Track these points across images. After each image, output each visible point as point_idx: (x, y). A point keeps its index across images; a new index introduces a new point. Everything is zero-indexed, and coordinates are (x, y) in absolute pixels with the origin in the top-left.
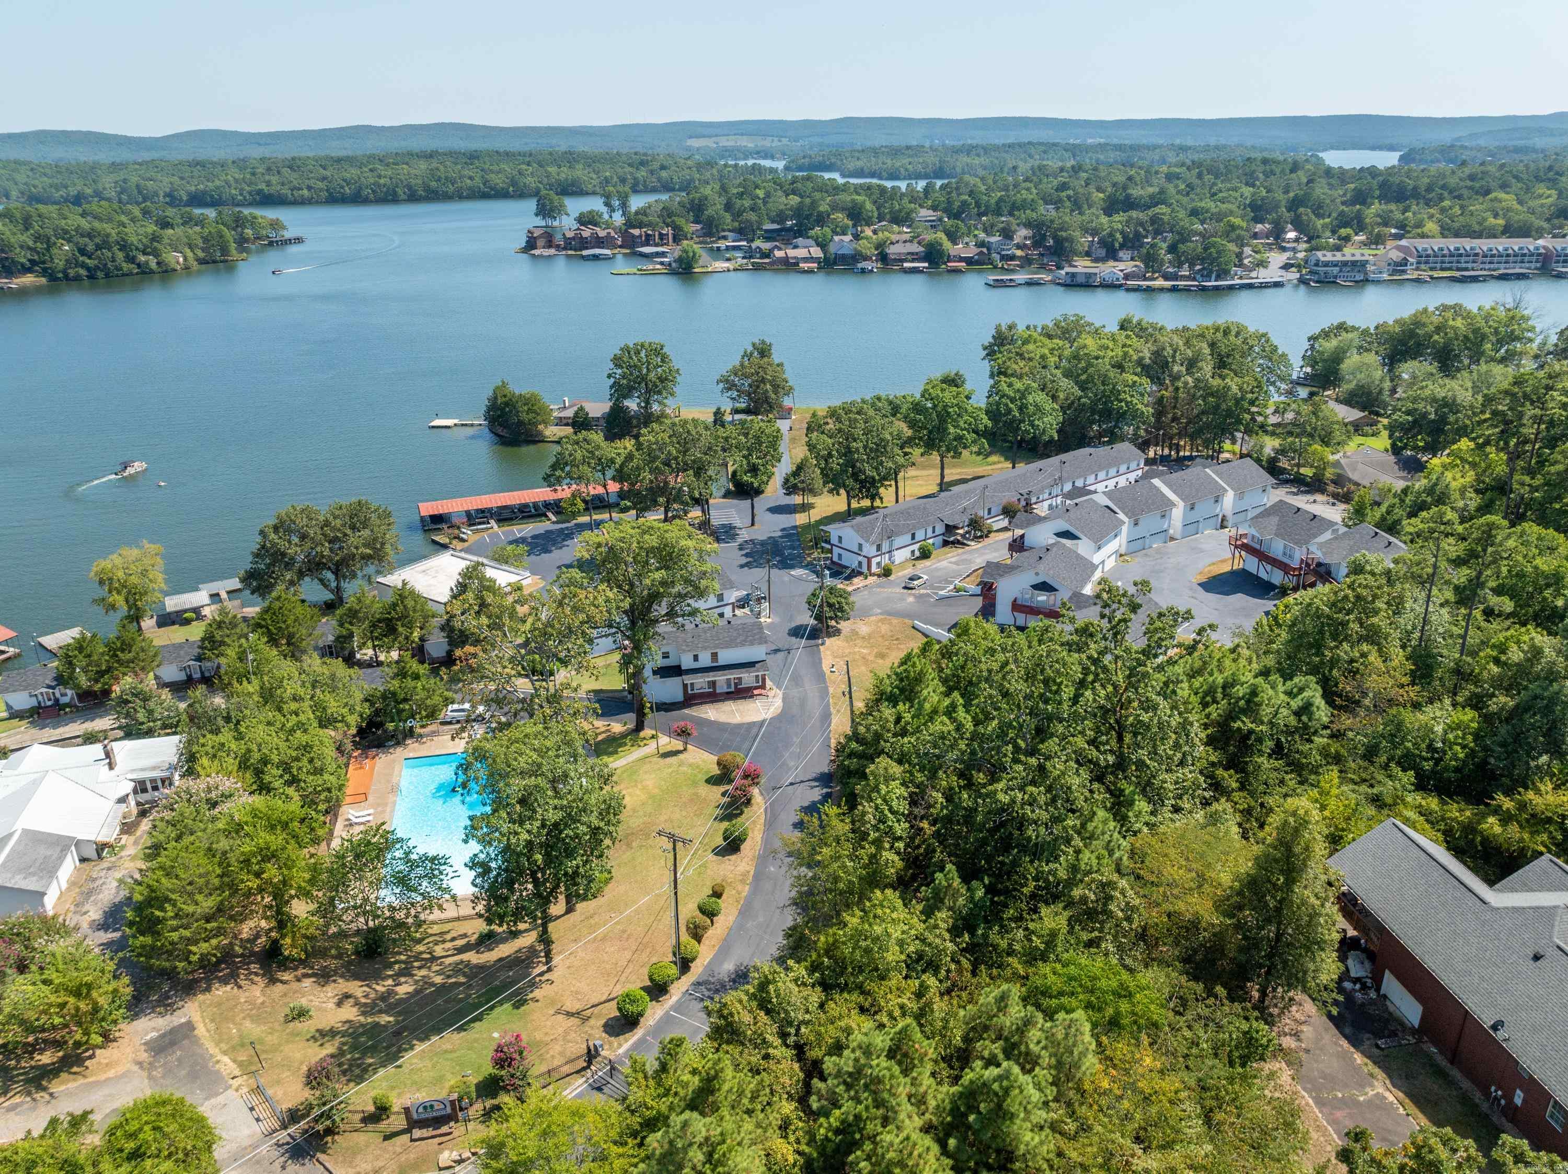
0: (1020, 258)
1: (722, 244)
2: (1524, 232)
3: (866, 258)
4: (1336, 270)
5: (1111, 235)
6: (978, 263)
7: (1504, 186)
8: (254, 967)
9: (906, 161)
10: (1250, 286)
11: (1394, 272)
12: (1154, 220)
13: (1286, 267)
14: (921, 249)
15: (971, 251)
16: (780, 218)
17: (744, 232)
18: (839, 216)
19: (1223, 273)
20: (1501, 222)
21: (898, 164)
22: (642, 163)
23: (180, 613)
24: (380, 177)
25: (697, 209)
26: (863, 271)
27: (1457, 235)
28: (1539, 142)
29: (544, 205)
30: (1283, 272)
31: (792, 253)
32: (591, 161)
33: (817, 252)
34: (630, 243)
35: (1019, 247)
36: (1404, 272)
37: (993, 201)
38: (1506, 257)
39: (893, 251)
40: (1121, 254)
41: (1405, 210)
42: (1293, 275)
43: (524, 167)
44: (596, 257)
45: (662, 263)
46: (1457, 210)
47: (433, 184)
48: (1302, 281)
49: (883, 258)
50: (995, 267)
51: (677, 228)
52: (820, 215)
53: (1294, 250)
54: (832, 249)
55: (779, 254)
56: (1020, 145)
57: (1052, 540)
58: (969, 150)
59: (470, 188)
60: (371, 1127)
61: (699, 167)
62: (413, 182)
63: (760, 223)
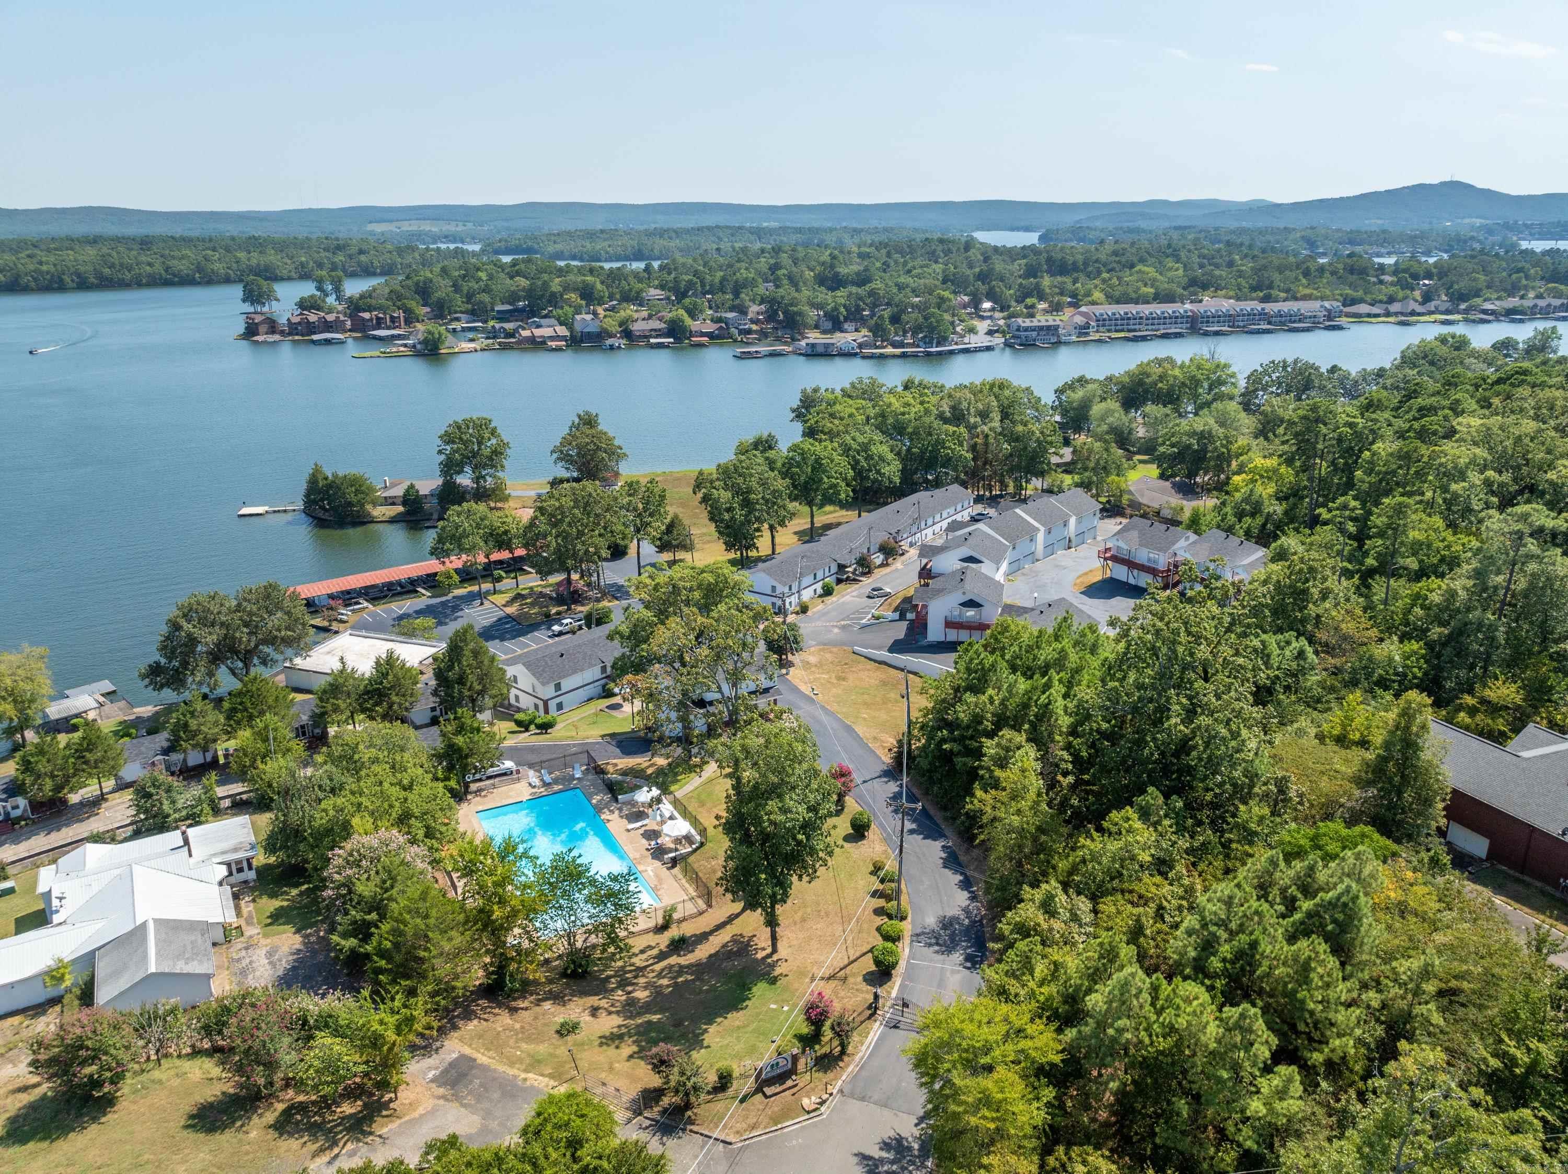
0: (756, 332)
1: (457, 325)
2: (1169, 298)
3: (611, 336)
4: (1034, 334)
5: (835, 309)
6: (718, 337)
7: (1142, 261)
8: (483, 1002)
9: (606, 244)
10: (966, 351)
11: (1080, 335)
12: (872, 293)
13: (990, 333)
14: (663, 326)
15: (710, 327)
16: (512, 298)
17: (478, 312)
18: (573, 296)
19: (942, 340)
20: (1152, 290)
21: (598, 247)
22: (339, 248)
23: (67, 719)
24: (41, 263)
25: (424, 292)
26: (612, 347)
27: (1118, 302)
28: (1143, 224)
29: (251, 291)
30: (989, 338)
31: (538, 332)
32: (282, 246)
33: (562, 331)
34: (362, 329)
35: (752, 321)
36: (1087, 334)
37: (717, 280)
38: (1164, 319)
39: (638, 327)
40: (846, 326)
41: (1075, 282)
42: (998, 340)
43: (210, 252)
44: (328, 342)
45: (405, 346)
46: (1115, 281)
47: (107, 271)
48: (1007, 345)
49: (628, 334)
50: (735, 341)
51: (408, 311)
52: (553, 294)
53: (991, 317)
54: (578, 327)
55: (525, 333)
56: (708, 228)
57: (959, 565)
58: (662, 233)
59: (149, 275)
60: (720, 1096)
61: (400, 251)
62: (82, 269)
63: (493, 304)
